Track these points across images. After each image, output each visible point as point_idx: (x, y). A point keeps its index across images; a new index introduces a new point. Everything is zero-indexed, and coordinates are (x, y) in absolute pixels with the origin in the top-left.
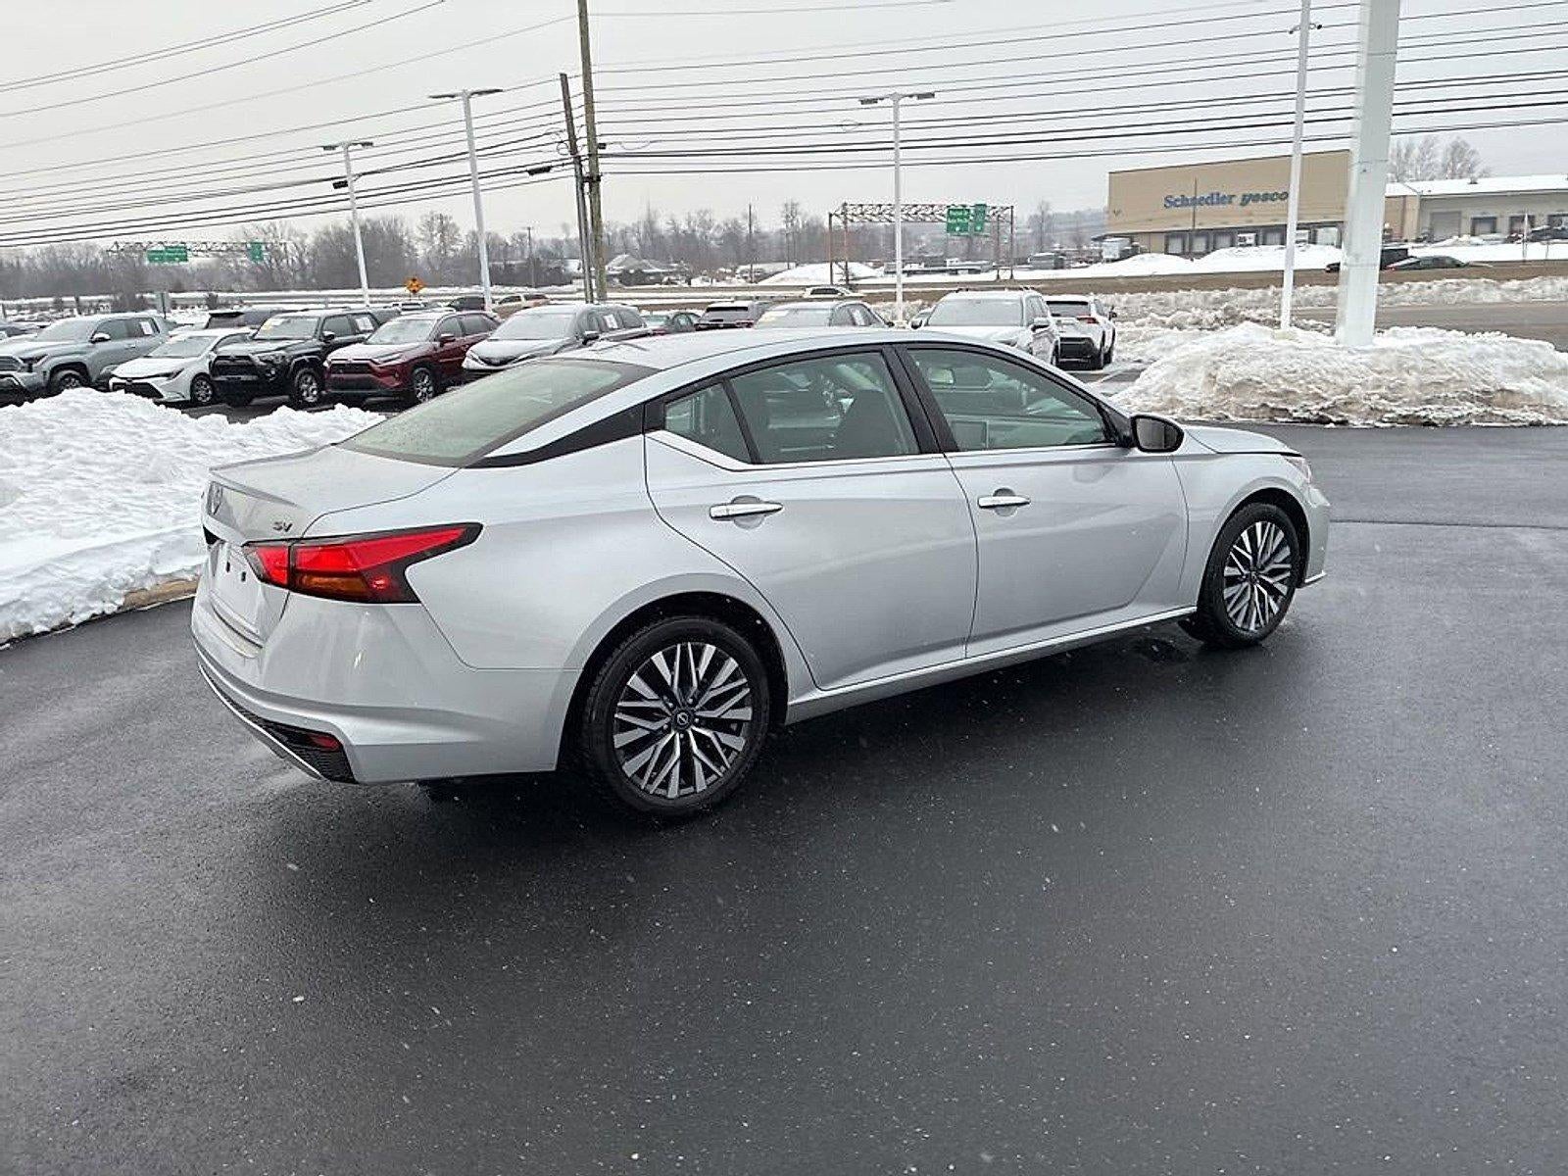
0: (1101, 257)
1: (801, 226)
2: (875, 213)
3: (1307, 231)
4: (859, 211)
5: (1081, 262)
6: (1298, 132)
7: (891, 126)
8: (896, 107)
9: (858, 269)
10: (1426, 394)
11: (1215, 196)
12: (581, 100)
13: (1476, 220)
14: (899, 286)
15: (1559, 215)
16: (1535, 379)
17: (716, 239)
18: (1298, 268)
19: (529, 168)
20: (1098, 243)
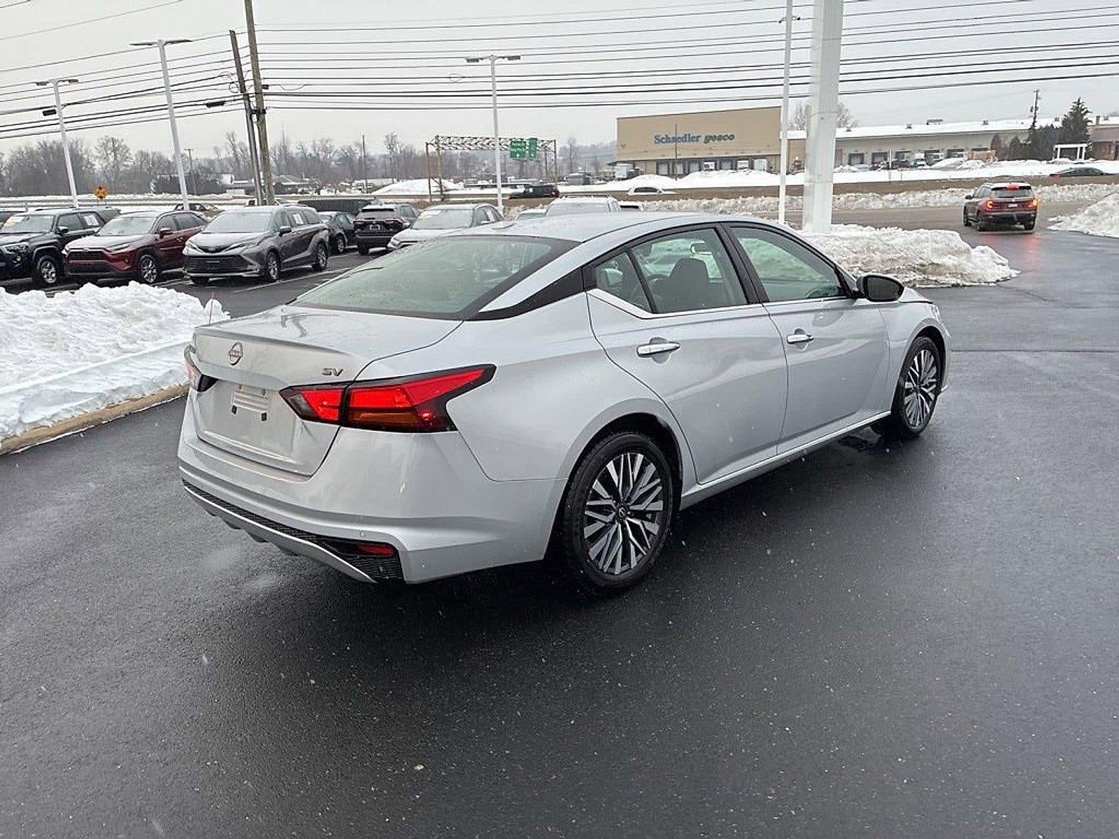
0: (614, 177)
1: (399, 152)
2: (459, 143)
3: (747, 161)
4: (447, 142)
5: (600, 180)
6: (787, 91)
7: (490, 79)
8: (493, 65)
9: (448, 184)
10: (886, 267)
11: (687, 136)
12: (248, 51)
13: (851, 156)
14: (500, 196)
15: (902, 152)
16: (952, 256)
17: (335, 161)
18: (788, 184)
19: (206, 102)
20: (611, 167)
